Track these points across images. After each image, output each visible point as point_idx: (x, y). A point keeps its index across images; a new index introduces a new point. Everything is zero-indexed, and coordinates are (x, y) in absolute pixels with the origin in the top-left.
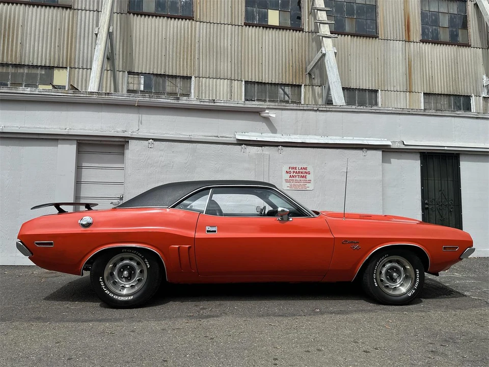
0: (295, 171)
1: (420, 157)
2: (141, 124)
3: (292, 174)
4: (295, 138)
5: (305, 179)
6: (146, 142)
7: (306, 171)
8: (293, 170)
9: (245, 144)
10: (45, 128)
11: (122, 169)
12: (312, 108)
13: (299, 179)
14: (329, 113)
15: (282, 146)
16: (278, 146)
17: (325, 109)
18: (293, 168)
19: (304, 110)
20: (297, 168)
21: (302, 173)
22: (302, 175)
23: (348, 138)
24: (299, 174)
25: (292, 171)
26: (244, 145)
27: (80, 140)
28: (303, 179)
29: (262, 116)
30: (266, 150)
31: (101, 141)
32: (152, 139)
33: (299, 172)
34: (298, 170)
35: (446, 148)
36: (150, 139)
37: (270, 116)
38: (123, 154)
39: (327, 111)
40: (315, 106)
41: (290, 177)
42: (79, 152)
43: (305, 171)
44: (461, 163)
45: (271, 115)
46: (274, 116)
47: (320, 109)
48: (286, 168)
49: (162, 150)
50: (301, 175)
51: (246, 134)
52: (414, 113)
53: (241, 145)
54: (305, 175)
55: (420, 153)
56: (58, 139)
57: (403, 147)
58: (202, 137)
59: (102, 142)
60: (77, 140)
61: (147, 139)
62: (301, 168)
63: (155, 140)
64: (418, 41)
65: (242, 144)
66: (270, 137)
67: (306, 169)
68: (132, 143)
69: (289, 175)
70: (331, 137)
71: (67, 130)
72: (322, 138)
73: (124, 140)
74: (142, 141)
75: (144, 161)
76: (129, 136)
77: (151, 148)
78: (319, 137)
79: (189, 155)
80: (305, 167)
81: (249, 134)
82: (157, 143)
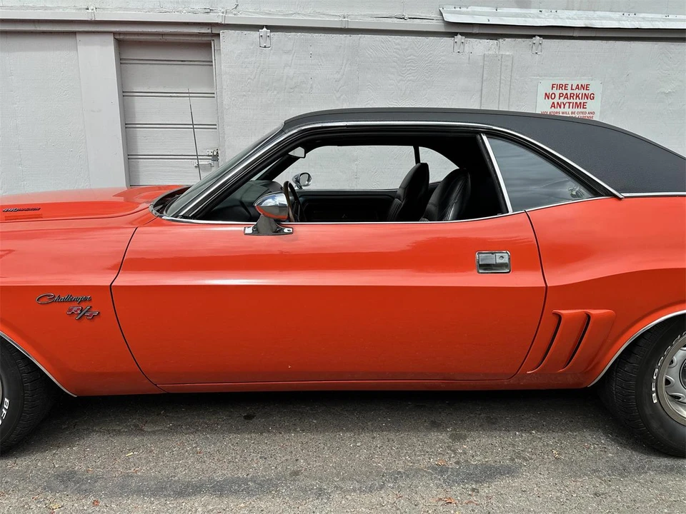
0: (564, 92)
3: (556, 101)
4: (568, 18)
5: (582, 110)
6: (254, 35)
7: (587, 92)
8: (561, 91)
9: (462, 34)
10: (46, 8)
11: (211, 95)
13: (571, 110)
15: (540, 36)
16: (531, 37)
18: (560, 86)
20: (569, 87)
21: (577, 96)
22: (578, 101)
23: (679, 17)
24: (571, 100)
25: (557, 93)
26: (459, 36)
27: (120, 33)
28: (579, 110)
30: (507, 47)
31: (163, 34)
32: (268, 27)
33: (572, 96)
34: (569, 92)
36: (262, 27)
38: (209, 63)
41: (553, 105)
42: (121, 61)
43: (585, 92)
48: (545, 87)
49: (288, 52)
50: (575, 101)
51: (464, 9)
53: (453, 35)
54: (582, 101)
56: (74, 33)
58: (370, 20)
59: (165, 37)
60: (114, 33)
61: (257, 28)
62: (577, 87)
63: (273, 28)
65: (456, 34)
66: (516, 15)
67: (586, 87)
68: (227, 36)
69: (551, 101)
70: (642, 15)
71: (90, 11)
73: (209, 31)
74: (245, 32)
75: (252, 77)
76: (219, 21)
77: (265, 47)
78: (618, 15)
79: (345, 61)
80: (584, 83)
81: (470, 9)
82: (277, 36)
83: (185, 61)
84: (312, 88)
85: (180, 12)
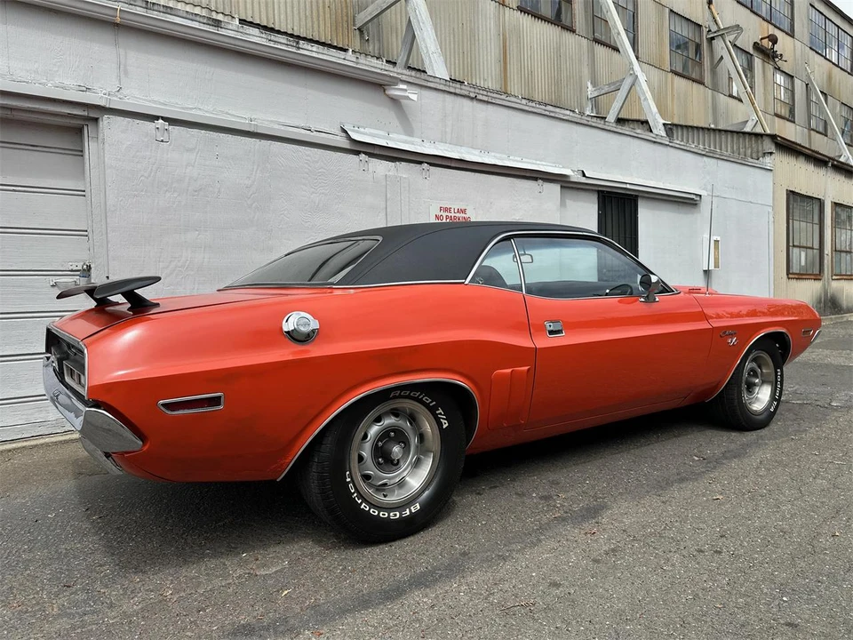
0: (450, 215)
1: (598, 198)
2: (126, 73)
4: (444, 149)
6: (149, 126)
7: (465, 215)
8: (447, 214)
9: (365, 153)
11: (81, 193)
12: (466, 93)
14: (490, 107)
15: (427, 163)
16: (421, 163)
17: (485, 98)
18: (446, 209)
19: (455, 94)
20: (452, 210)
21: (459, 219)
23: (516, 159)
25: (444, 214)
26: (363, 155)
29: (388, 96)
30: (403, 170)
32: (164, 119)
33: (455, 218)
34: (453, 214)
35: (628, 186)
36: (157, 118)
37: (408, 98)
38: (80, 153)
39: (488, 102)
40: (472, 90)
44: (640, 211)
45: (411, 96)
46: (414, 97)
47: (480, 97)
48: (434, 208)
49: (190, 150)
51: (361, 130)
52: (594, 124)
53: (357, 153)
55: (599, 192)
57: (583, 180)
58: (276, 127)
61: (153, 118)
62: (458, 210)
63: (172, 121)
64: (515, 7)
65: (360, 152)
66: (406, 142)
67: (464, 211)
68: (113, 125)
70: (493, 154)
72: (481, 154)
73: (86, 113)
74: (138, 121)
75: (146, 174)
76: (102, 103)
77: (162, 141)
78: (477, 152)
79: (255, 167)
80: (463, 208)
81: (367, 130)
82: (176, 130)
83: (37, 146)
84: (219, 192)
85: (44, 84)
